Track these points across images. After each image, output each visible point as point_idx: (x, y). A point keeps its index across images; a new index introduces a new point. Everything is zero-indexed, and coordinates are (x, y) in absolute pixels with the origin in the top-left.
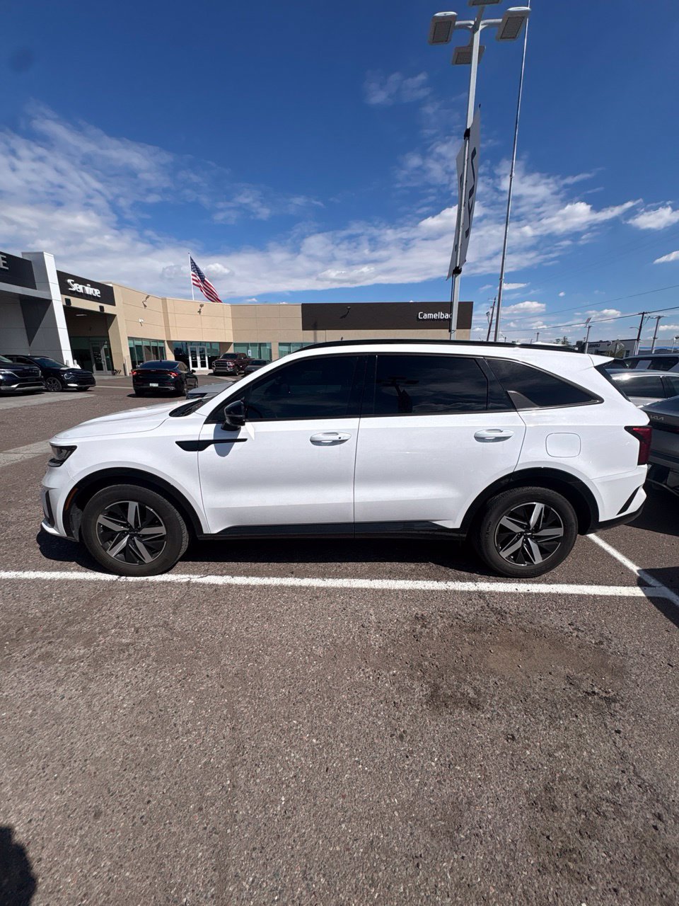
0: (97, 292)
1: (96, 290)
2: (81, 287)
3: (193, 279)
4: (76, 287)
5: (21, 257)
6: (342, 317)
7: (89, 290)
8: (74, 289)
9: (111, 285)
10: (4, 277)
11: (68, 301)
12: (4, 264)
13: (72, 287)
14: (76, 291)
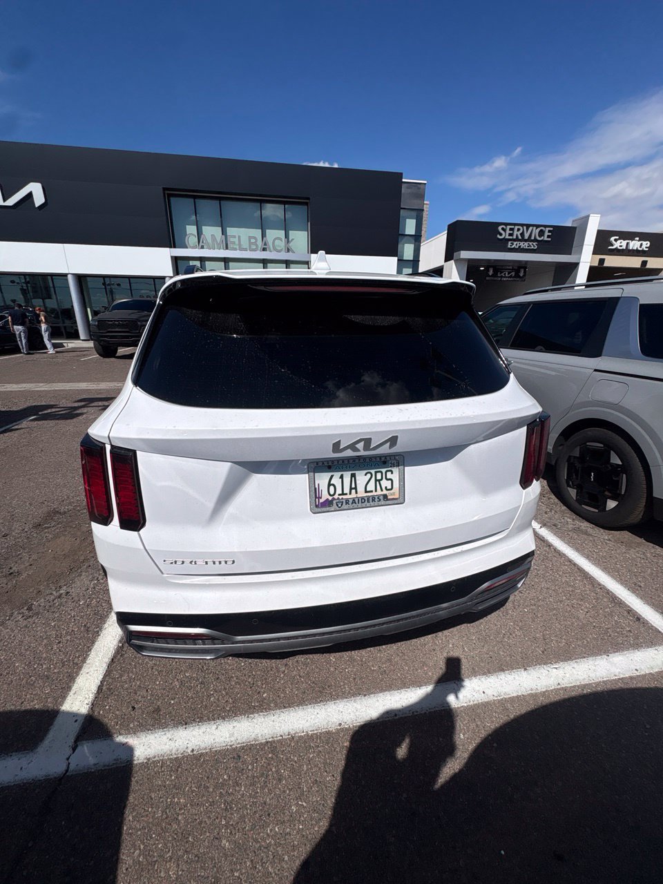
0: (645, 245)
1: (644, 243)
2: (625, 242)
4: (620, 244)
7: (635, 244)
8: (614, 247)
10: (543, 247)
11: (602, 261)
12: (548, 237)
13: (612, 245)
14: (616, 249)
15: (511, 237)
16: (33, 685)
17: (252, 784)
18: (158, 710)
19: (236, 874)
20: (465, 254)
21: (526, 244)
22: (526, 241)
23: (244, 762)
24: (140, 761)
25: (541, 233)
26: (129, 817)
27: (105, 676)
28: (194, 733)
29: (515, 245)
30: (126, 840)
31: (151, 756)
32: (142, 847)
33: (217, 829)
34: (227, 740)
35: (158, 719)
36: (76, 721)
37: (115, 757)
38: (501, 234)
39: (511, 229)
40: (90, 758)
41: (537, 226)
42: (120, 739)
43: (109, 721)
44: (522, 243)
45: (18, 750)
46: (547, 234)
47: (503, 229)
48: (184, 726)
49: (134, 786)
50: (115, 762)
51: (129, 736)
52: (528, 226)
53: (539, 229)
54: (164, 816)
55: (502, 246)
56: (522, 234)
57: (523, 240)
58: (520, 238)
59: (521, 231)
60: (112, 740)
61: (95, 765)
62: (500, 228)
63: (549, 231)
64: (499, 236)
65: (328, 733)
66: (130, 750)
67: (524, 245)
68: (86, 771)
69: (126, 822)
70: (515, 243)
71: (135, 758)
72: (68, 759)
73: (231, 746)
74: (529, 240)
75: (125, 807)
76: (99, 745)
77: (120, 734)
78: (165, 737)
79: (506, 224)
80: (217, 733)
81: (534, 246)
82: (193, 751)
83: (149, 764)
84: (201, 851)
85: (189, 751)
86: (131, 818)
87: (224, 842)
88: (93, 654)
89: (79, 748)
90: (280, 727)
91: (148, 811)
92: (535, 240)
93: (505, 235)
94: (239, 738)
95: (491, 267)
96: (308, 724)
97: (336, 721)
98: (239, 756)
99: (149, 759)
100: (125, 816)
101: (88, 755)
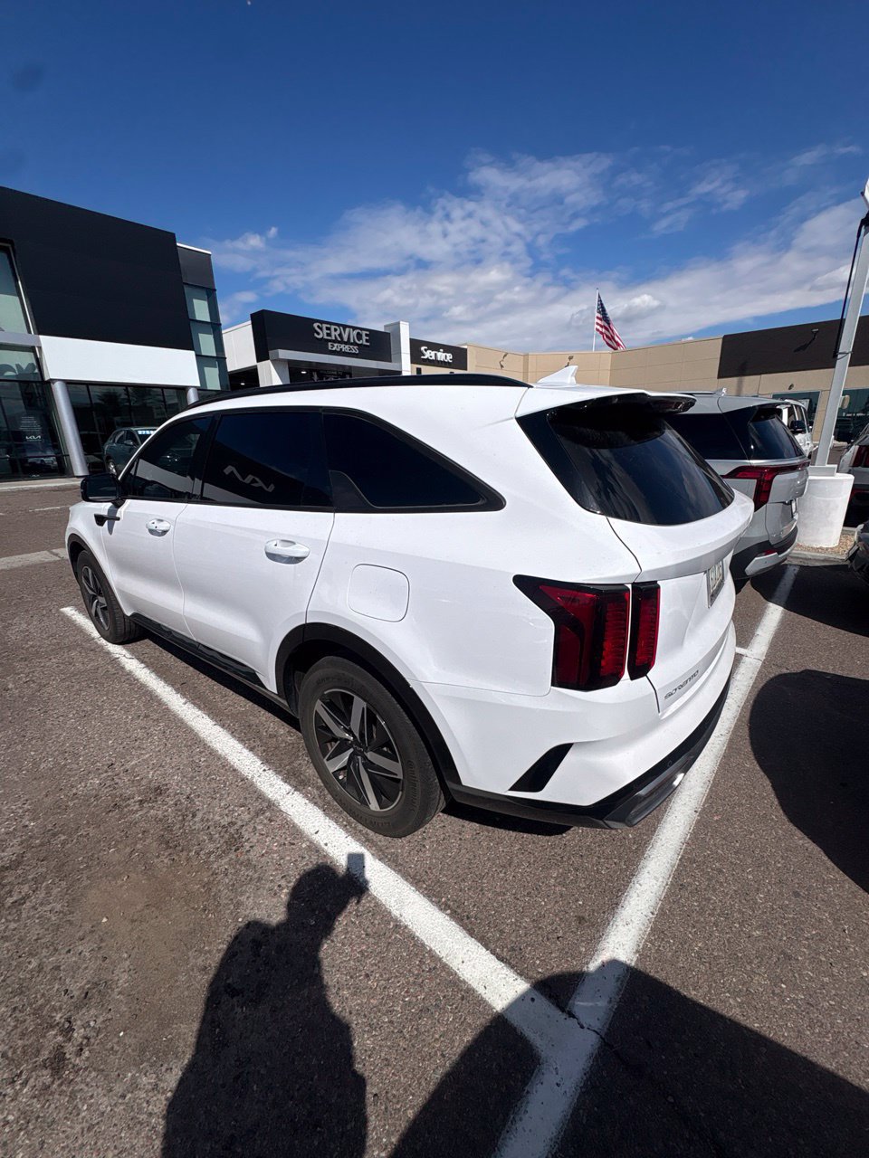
0: (449, 357)
1: (448, 355)
2: (433, 353)
3: (598, 324)
4: (429, 354)
5: (383, 330)
6: (798, 350)
7: (441, 356)
8: (425, 357)
9: (466, 347)
10: (364, 353)
11: (419, 370)
12: (367, 341)
13: (424, 355)
14: (428, 359)
15: (329, 338)
16: (420, 1033)
17: (714, 890)
18: (581, 919)
19: (785, 938)
20: (284, 354)
21: (347, 347)
22: (346, 343)
23: (690, 884)
24: (635, 959)
25: (359, 336)
26: (692, 994)
27: (487, 947)
28: (633, 903)
29: (336, 347)
30: (715, 1005)
31: (635, 948)
32: (727, 994)
33: (742, 933)
34: (659, 884)
35: (594, 923)
36: (533, 1000)
37: (614, 980)
38: (318, 334)
39: (328, 329)
40: (599, 1004)
41: (354, 328)
42: (593, 966)
43: (558, 966)
44: (342, 346)
45: (526, 1080)
46: (364, 338)
47: (318, 327)
48: (620, 907)
49: (660, 976)
50: (619, 983)
51: (596, 957)
52: (345, 327)
53: (355, 332)
54: (707, 965)
55: (321, 347)
56: (340, 335)
57: (342, 342)
58: (339, 339)
59: (338, 332)
60: (588, 974)
61: (610, 1002)
62: (315, 325)
63: (366, 335)
64: (316, 335)
65: (698, 822)
66: (614, 963)
67: (346, 348)
68: (612, 1014)
69: (695, 998)
70: (336, 345)
71: (628, 962)
72: (582, 1027)
73: (667, 884)
74: (348, 343)
75: (679, 993)
76: (586, 988)
77: (587, 963)
78: (620, 928)
79: (322, 322)
80: (645, 887)
81: (355, 350)
82: (652, 913)
83: (642, 953)
84: (754, 952)
85: (651, 916)
86: (694, 993)
87: (754, 933)
88: (432, 944)
89: (576, 1011)
90: (672, 845)
91: (694, 976)
92: (354, 344)
93: (322, 335)
94: (663, 875)
95: (315, 371)
96: (682, 828)
97: (690, 812)
98: (681, 885)
99: (637, 951)
100: (689, 996)
101: (591, 1004)
